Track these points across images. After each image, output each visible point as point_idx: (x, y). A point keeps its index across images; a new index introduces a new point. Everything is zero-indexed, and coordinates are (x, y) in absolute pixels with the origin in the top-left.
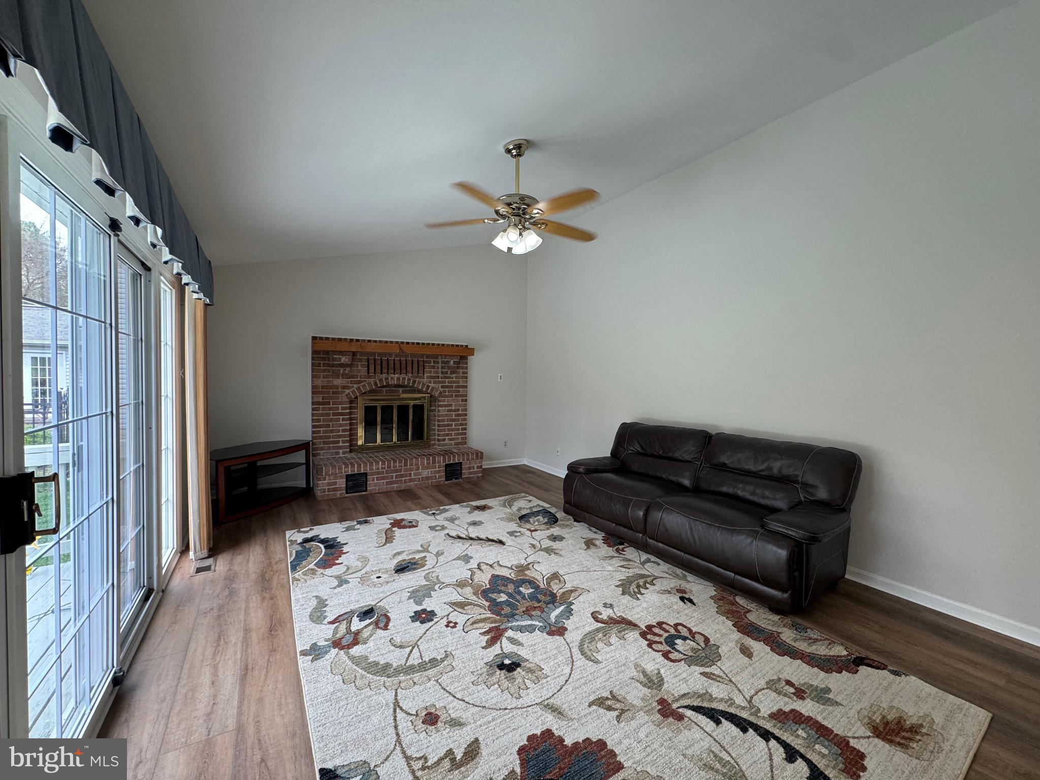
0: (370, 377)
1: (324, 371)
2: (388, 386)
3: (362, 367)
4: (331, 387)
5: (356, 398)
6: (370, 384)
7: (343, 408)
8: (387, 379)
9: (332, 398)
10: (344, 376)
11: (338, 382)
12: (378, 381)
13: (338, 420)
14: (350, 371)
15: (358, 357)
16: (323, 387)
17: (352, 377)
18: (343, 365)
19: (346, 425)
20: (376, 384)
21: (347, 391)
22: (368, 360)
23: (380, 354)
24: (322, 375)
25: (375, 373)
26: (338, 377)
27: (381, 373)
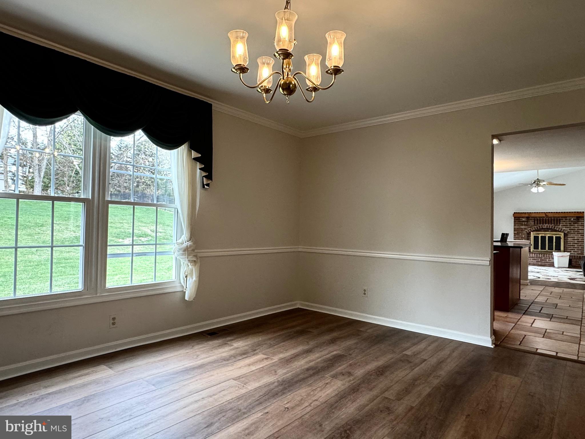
0: (535, 225)
1: (518, 223)
2: (542, 229)
3: (532, 221)
4: (520, 229)
5: (530, 233)
6: (535, 228)
7: (524, 236)
8: (542, 226)
9: (520, 232)
10: (525, 225)
11: (523, 227)
12: (538, 227)
14: (527, 223)
15: (531, 218)
16: (517, 229)
17: (527, 225)
20: (537, 228)
21: (526, 230)
22: (535, 220)
23: (539, 217)
24: (517, 225)
25: (537, 224)
26: (522, 225)
27: (540, 224)
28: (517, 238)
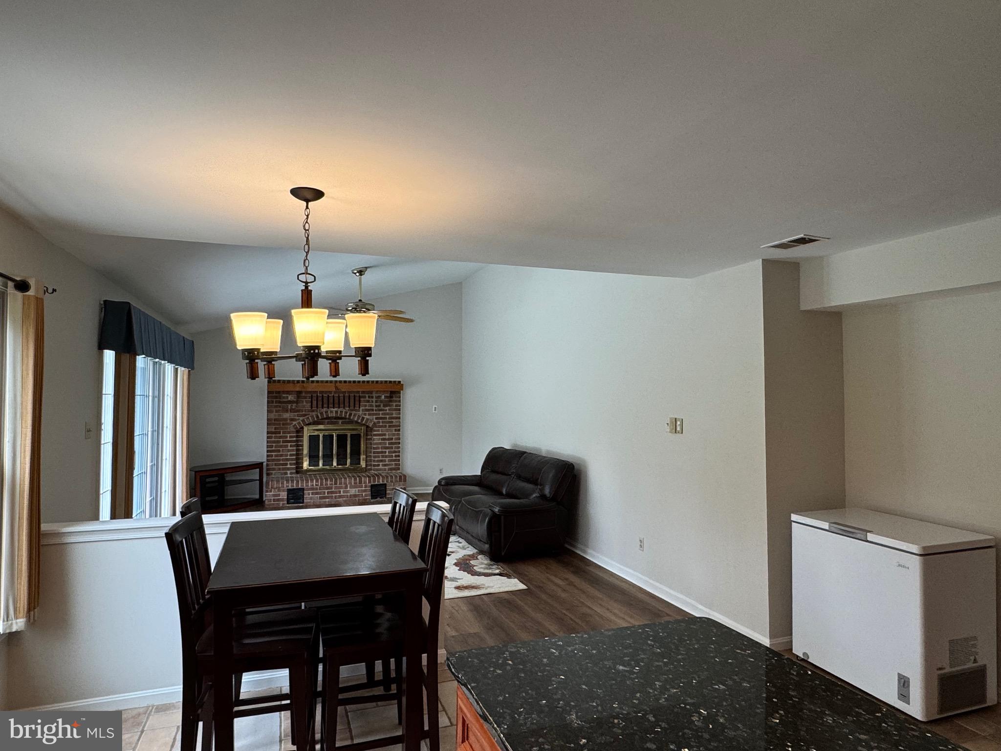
0: (313, 411)
1: (276, 407)
2: (328, 418)
3: (307, 402)
4: (282, 420)
5: (302, 428)
6: (312, 417)
7: (291, 437)
8: (326, 412)
9: (282, 428)
10: (292, 411)
11: (287, 415)
12: (319, 414)
13: (287, 446)
14: (296, 407)
15: (304, 394)
16: (275, 420)
17: (298, 411)
18: (290, 402)
19: (293, 450)
20: (317, 417)
21: (294, 423)
22: (312, 397)
23: (321, 392)
24: (274, 410)
25: (317, 407)
26: (287, 411)
27: (323, 408)
28: (274, 442)
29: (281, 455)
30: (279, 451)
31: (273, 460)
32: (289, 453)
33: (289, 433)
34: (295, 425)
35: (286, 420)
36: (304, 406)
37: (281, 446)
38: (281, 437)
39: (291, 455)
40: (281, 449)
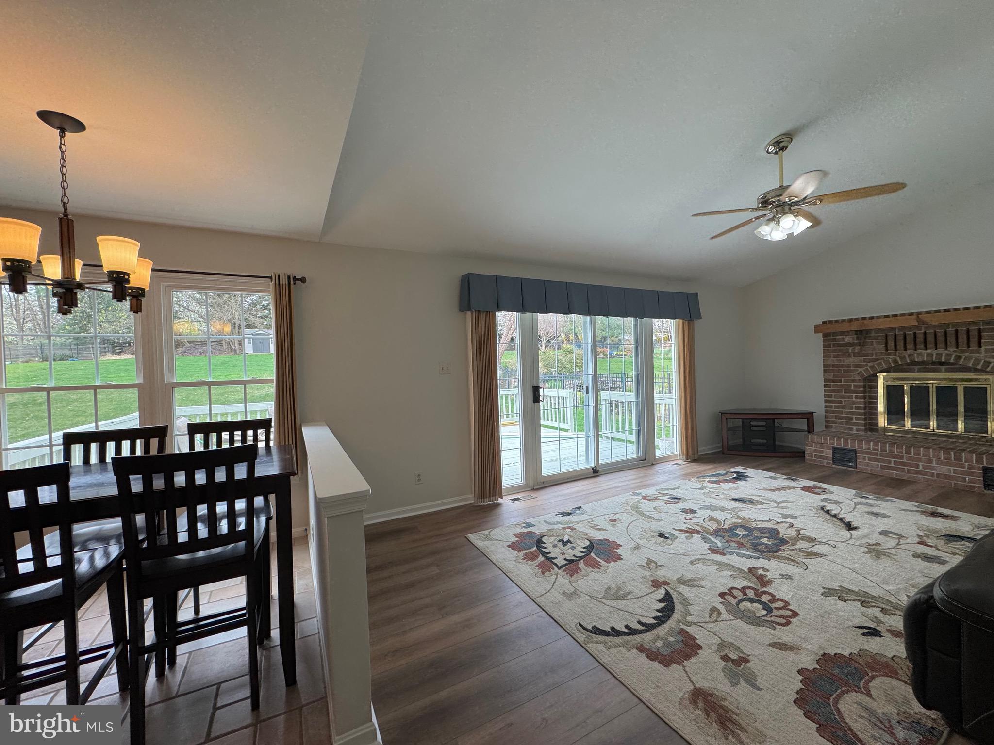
0: (889, 355)
1: (834, 351)
2: (914, 363)
3: (878, 343)
4: (842, 366)
5: (874, 376)
6: (888, 362)
7: (855, 386)
8: (911, 355)
9: (843, 376)
10: (855, 355)
11: (849, 361)
12: (900, 359)
13: (851, 397)
14: (861, 350)
15: (873, 334)
16: (834, 366)
17: (862, 355)
18: (849, 345)
19: (860, 403)
20: (897, 362)
21: (860, 370)
22: (886, 337)
23: (901, 329)
24: (832, 354)
25: (896, 349)
26: (849, 356)
27: (906, 350)
28: (834, 391)
29: (844, 407)
30: (840, 402)
31: (834, 412)
32: (854, 406)
33: (853, 381)
34: (861, 372)
35: (849, 366)
36: (874, 349)
37: (843, 397)
38: (842, 386)
39: (857, 408)
40: (843, 400)
